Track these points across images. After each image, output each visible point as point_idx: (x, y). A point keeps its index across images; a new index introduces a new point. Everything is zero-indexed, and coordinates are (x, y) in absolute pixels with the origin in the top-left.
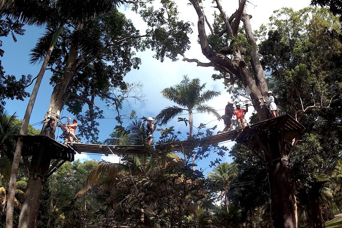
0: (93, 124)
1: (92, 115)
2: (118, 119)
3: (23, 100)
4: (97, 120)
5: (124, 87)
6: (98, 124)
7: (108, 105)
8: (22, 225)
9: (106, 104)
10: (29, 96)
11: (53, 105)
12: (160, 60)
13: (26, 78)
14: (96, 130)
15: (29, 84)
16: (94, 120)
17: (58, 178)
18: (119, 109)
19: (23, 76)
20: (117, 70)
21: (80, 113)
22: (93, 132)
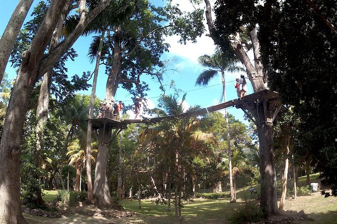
0: (142, 96)
1: (140, 89)
2: (161, 88)
3: (87, 90)
4: (145, 92)
5: (161, 65)
6: (146, 95)
7: (153, 78)
8: (97, 175)
9: (152, 77)
10: (91, 86)
11: (108, 93)
12: (183, 43)
13: (87, 74)
14: (145, 100)
15: (89, 77)
16: (143, 92)
17: (124, 136)
18: (161, 81)
19: (84, 73)
20: (154, 53)
21: (132, 88)
22: (143, 101)
